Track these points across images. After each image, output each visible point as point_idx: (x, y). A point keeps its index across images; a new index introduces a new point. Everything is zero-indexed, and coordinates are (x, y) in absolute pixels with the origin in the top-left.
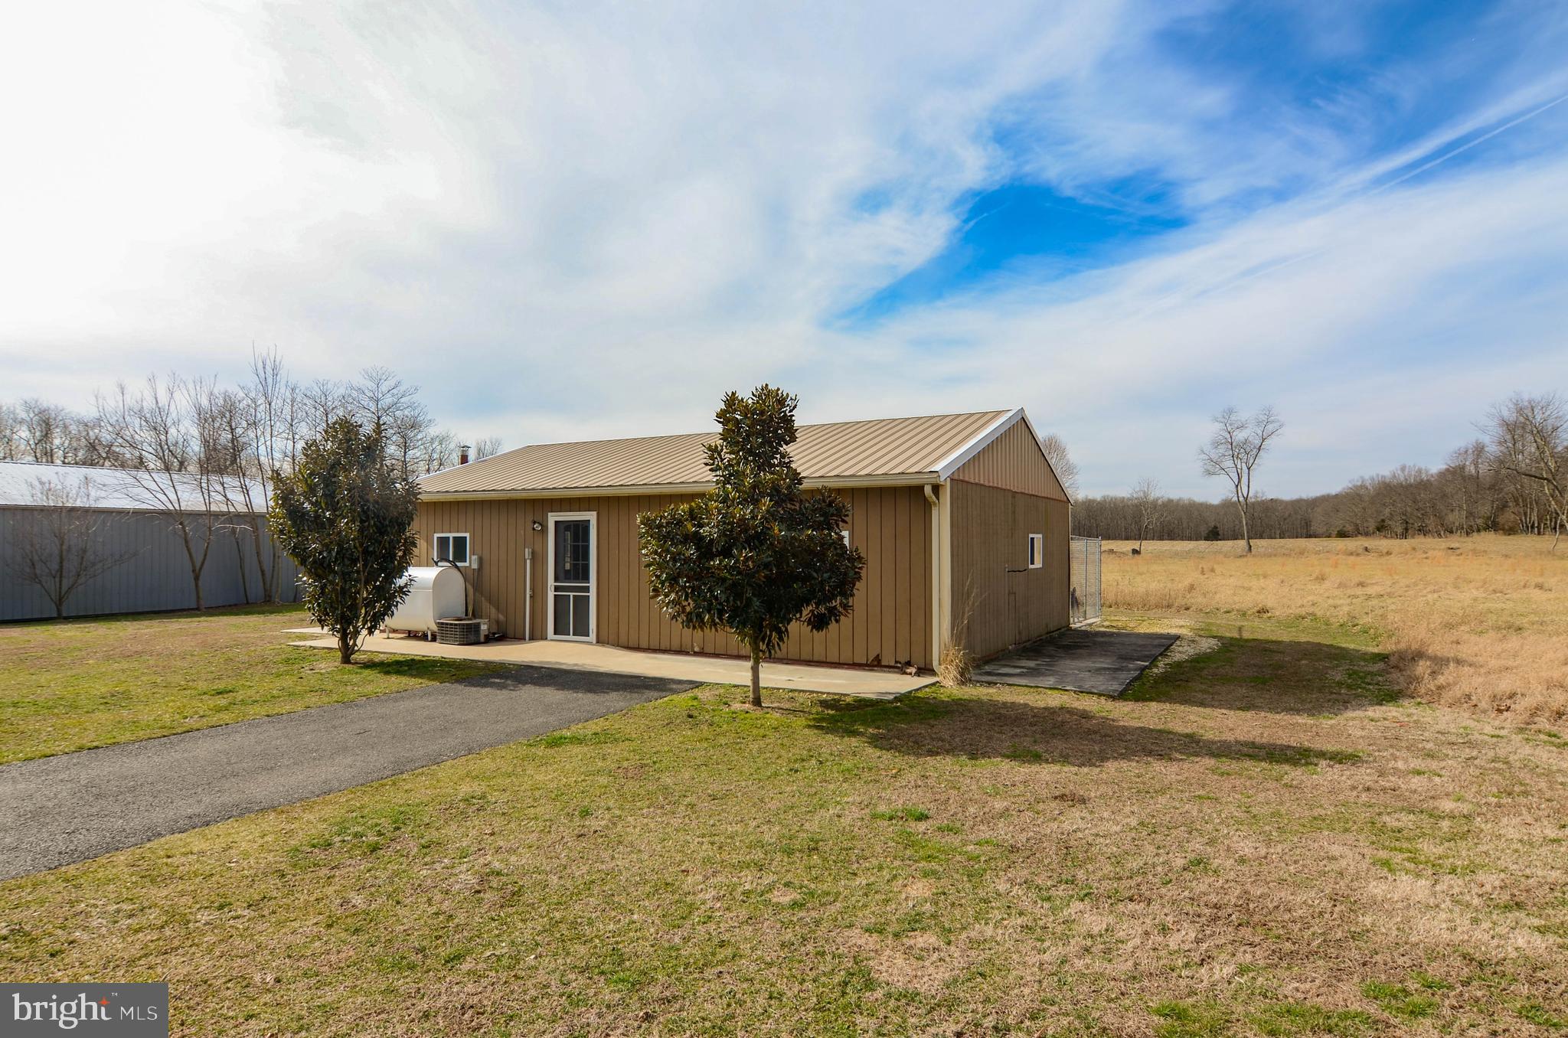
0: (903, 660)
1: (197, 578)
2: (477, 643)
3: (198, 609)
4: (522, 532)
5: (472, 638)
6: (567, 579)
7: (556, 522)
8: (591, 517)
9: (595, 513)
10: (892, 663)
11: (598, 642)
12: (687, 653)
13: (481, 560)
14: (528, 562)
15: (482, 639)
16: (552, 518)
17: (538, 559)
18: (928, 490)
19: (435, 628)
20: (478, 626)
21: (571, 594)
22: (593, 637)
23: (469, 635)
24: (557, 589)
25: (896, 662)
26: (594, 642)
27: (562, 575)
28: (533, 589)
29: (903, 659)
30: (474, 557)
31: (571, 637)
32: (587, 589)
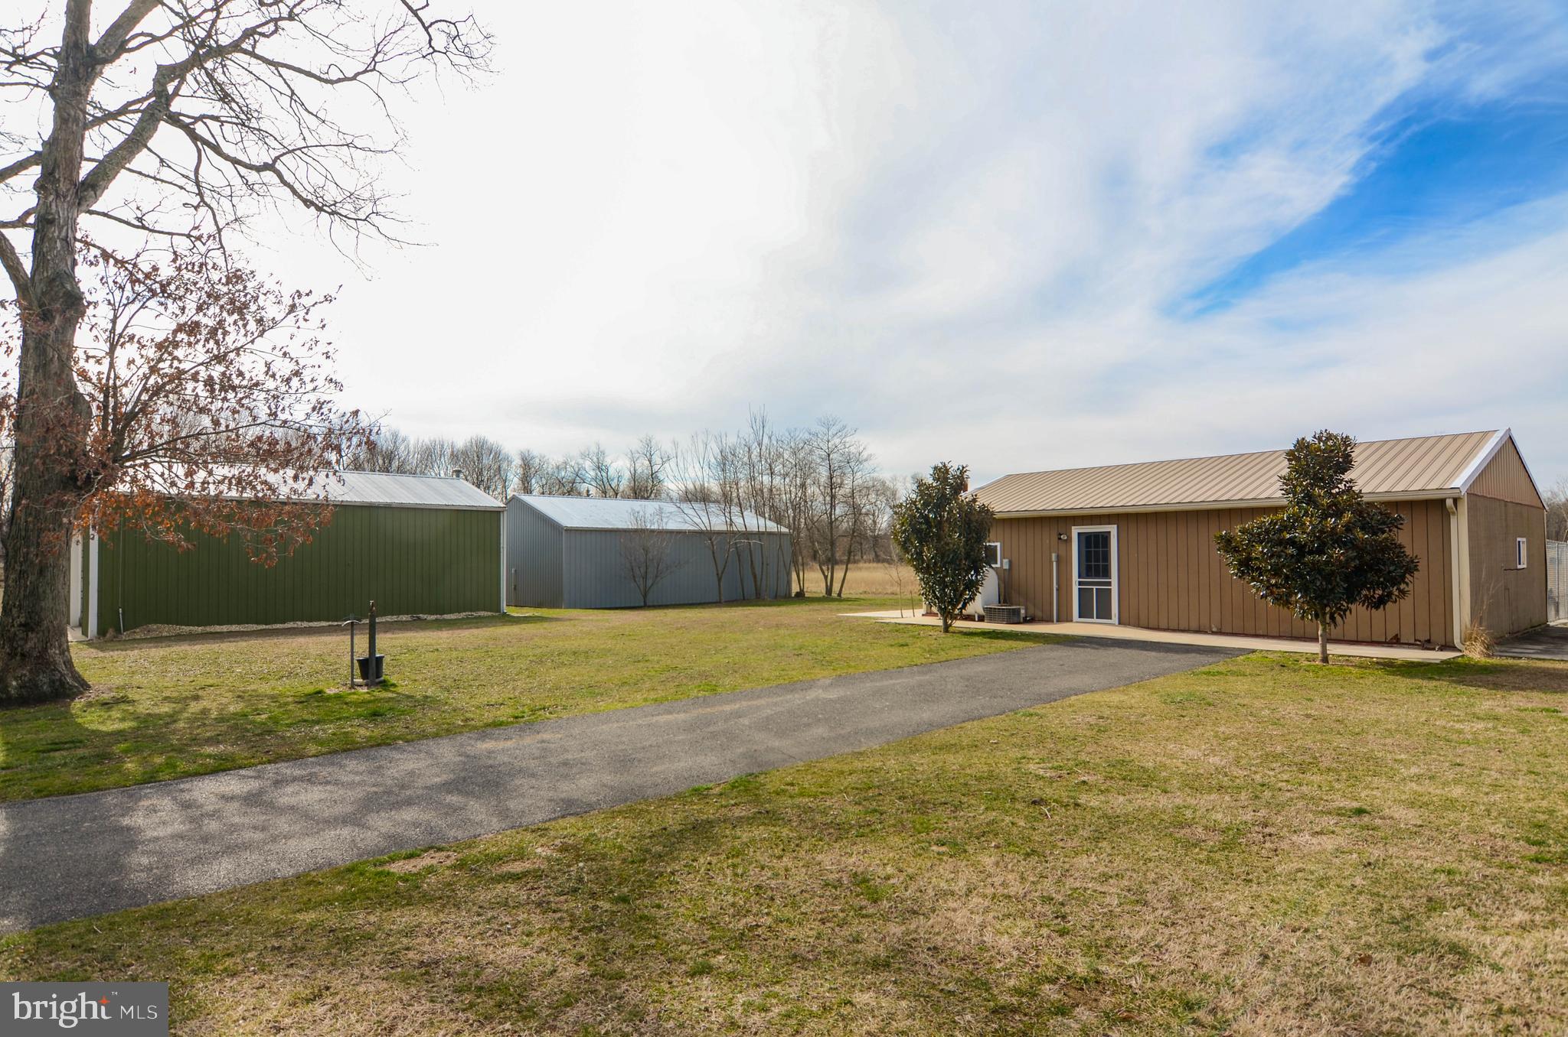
0: (1423, 639)
1: (719, 580)
2: (1019, 623)
3: (720, 602)
4: (1048, 541)
5: (1016, 619)
6: (1088, 576)
7: (1079, 534)
8: (1113, 529)
9: (1115, 526)
10: (1412, 641)
11: (1120, 623)
12: (1206, 633)
13: (1010, 563)
14: (1055, 563)
15: (1022, 620)
16: (1075, 531)
17: (1063, 562)
18: (1449, 503)
19: (982, 612)
20: (1018, 611)
21: (1095, 587)
22: (1115, 619)
23: (1013, 617)
24: (1080, 583)
25: (1416, 640)
26: (1117, 623)
27: (1084, 572)
28: (1058, 583)
29: (1423, 637)
30: (1006, 561)
31: (1095, 620)
32: (1109, 584)
